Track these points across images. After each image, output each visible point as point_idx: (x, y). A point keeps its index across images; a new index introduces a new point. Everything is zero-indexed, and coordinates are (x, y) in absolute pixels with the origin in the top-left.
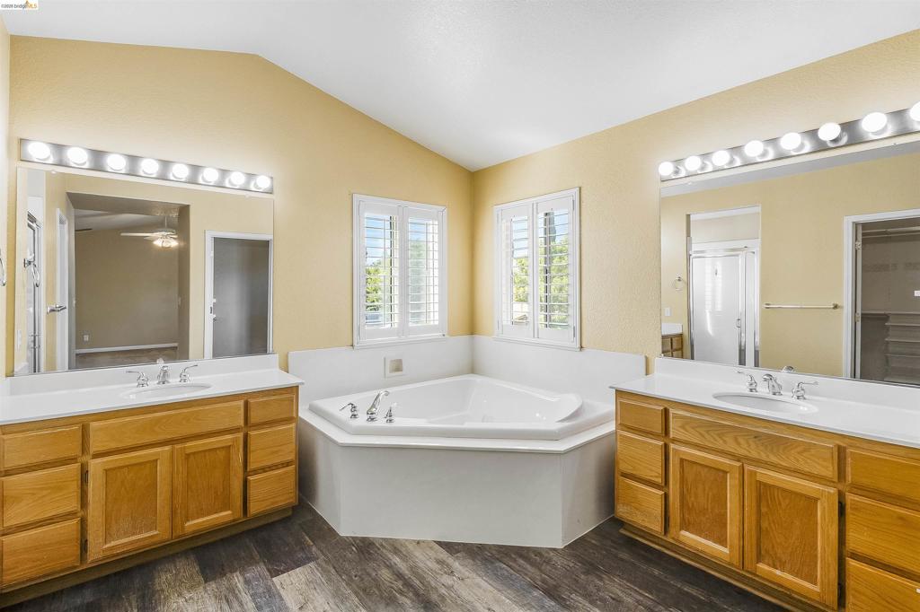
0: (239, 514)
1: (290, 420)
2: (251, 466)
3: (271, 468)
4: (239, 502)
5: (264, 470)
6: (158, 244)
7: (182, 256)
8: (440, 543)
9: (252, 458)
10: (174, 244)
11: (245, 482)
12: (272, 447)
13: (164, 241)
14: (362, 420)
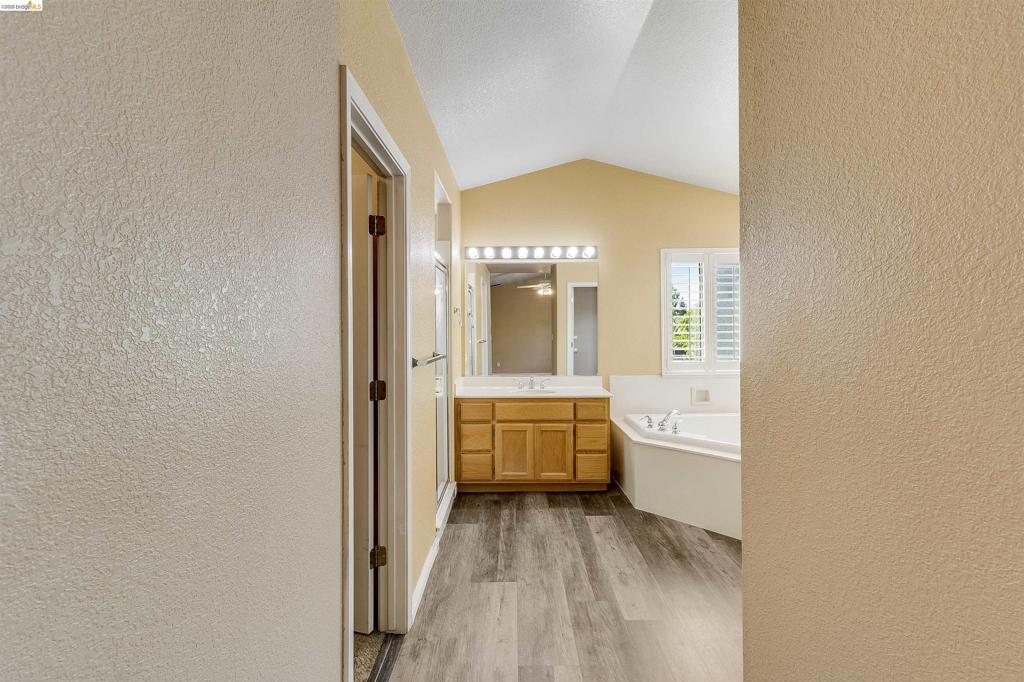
0: (571, 477)
1: (603, 421)
2: (578, 448)
3: (591, 452)
4: (571, 469)
5: (586, 452)
6: (541, 292)
7: (552, 302)
8: (707, 531)
9: (579, 441)
10: (550, 292)
11: (575, 457)
12: (593, 437)
13: (543, 290)
14: (656, 428)
